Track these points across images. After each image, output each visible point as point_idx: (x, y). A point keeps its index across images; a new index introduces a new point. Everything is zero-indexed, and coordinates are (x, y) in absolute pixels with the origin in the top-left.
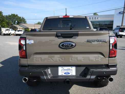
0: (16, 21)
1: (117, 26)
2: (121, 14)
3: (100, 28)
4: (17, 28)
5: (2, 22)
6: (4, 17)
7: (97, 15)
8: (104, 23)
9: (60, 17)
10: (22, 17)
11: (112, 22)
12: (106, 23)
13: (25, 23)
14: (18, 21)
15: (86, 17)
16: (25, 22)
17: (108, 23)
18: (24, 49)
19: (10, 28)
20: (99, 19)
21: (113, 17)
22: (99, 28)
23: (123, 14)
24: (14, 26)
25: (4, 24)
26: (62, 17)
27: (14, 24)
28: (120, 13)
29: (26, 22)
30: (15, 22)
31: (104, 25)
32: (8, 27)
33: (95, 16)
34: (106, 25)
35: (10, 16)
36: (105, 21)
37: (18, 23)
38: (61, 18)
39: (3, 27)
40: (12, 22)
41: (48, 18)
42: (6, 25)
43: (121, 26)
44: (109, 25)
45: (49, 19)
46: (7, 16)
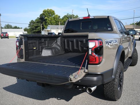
15: (108, 17)
26: (83, 18)
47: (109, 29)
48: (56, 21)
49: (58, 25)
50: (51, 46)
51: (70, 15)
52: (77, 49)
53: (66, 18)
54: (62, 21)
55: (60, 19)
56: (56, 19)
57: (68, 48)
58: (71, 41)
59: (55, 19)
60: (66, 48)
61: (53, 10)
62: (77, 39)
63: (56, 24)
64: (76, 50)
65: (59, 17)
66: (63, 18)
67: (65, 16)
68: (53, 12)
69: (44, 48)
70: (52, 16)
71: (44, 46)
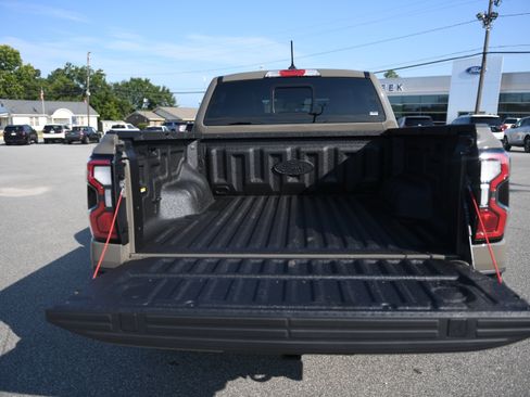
0: (145, 100)
1: (461, 114)
2: (473, 73)
3: (407, 119)
4: (148, 121)
5: (103, 103)
6: (109, 88)
7: (396, 76)
8: (417, 104)
9: (270, 75)
10: (164, 88)
11: (445, 98)
12: (423, 104)
13: (171, 106)
14: (150, 101)
15: (367, 74)
16: (171, 103)
17: (429, 104)
18: (109, 203)
19: (127, 122)
20: (404, 91)
21: (448, 84)
22: (404, 119)
23: (481, 73)
24: (139, 115)
25: (109, 108)
26: (278, 75)
27: (140, 108)
28: (468, 70)
29: (174, 102)
30: (142, 102)
31: (418, 110)
32: (121, 119)
33: (391, 81)
34: (424, 109)
35: (127, 85)
36: (420, 96)
37: (151, 106)
38: (272, 78)
39: (106, 119)
40: (134, 102)
41: (224, 80)
42: (115, 111)
43: (476, 113)
44: (434, 108)
45: (226, 83)
46: (116, 85)
47: (372, 114)
48: (25, 86)
49: (35, 99)
50: (176, 177)
51: (77, 69)
52: (260, 181)
53: (64, 78)
54: (51, 88)
55: (42, 80)
56: (25, 81)
57: (222, 181)
58: (236, 156)
59: (22, 79)
60: (216, 180)
61: (15, 49)
62: (258, 148)
63: (26, 96)
64: (257, 185)
65: (38, 72)
66: (51, 79)
67: (58, 70)
68: (16, 54)
69: (163, 187)
70: (10, 70)
71: (161, 178)
